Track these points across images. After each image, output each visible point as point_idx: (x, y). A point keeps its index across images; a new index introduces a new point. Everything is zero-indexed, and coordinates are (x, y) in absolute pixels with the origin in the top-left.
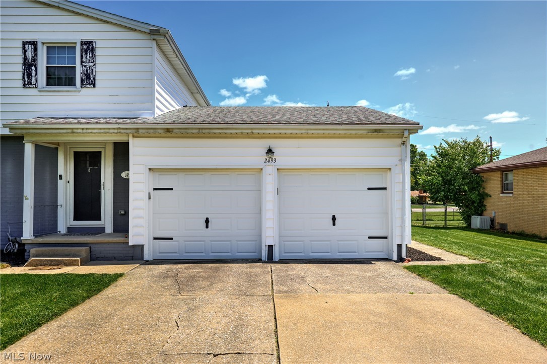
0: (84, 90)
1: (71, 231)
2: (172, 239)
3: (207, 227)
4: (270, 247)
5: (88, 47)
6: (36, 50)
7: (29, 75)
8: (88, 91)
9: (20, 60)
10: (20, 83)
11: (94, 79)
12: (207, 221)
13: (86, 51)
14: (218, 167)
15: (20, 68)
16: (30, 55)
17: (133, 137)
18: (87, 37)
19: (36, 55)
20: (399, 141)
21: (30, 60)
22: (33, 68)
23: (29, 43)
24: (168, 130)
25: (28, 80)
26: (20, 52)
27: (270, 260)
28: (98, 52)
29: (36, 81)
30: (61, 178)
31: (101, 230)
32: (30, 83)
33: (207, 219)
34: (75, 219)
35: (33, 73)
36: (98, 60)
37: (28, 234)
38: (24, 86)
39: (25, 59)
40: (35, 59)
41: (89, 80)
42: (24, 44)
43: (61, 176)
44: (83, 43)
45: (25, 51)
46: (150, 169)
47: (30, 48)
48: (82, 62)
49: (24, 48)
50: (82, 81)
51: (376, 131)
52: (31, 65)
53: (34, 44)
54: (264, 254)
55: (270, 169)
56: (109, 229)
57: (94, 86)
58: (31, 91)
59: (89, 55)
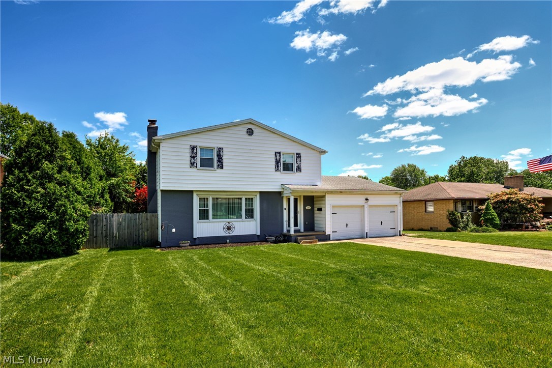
0: (297, 173)
2: (336, 232)
3: (347, 227)
4: (367, 233)
5: (299, 156)
6: (280, 156)
7: (278, 166)
8: (298, 174)
9: (274, 160)
10: (274, 170)
11: (301, 169)
12: (347, 225)
15: (274, 163)
16: (278, 158)
17: (328, 194)
18: (298, 152)
19: (280, 158)
21: (278, 160)
23: (277, 153)
24: (341, 192)
25: (277, 168)
26: (274, 156)
28: (302, 158)
29: (280, 169)
31: (298, 231)
32: (278, 170)
36: (302, 161)
38: (276, 171)
39: (276, 159)
40: (280, 160)
41: (299, 169)
42: (276, 153)
44: (297, 154)
45: (276, 156)
46: (333, 206)
47: (278, 155)
48: (297, 162)
49: (276, 155)
50: (297, 169)
52: (278, 162)
53: (280, 153)
55: (366, 206)
56: (302, 230)
57: (301, 172)
58: (278, 173)
59: (299, 159)
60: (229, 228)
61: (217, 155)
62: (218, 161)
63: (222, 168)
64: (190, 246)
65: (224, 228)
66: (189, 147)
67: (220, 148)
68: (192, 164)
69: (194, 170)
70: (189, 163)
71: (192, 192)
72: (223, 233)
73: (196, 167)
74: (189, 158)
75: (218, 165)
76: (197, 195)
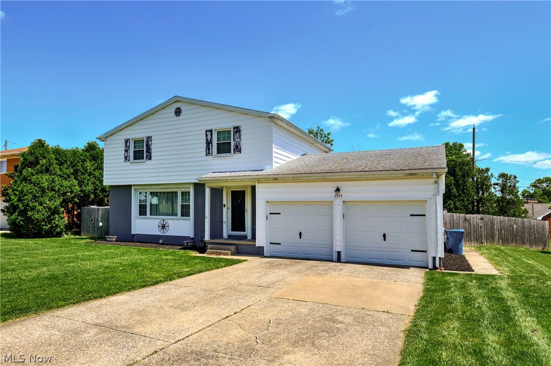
0: (235, 155)
1: (230, 237)
2: (280, 244)
3: (300, 238)
4: (339, 253)
5: (237, 130)
6: (212, 134)
7: (209, 149)
8: (237, 155)
9: (205, 141)
11: (240, 148)
12: (300, 234)
13: (236, 132)
14: (306, 200)
15: (204, 145)
16: (209, 137)
17: (258, 183)
18: (236, 125)
19: (212, 137)
20: (433, 180)
21: (209, 140)
22: (211, 145)
23: (208, 131)
24: (275, 179)
25: (208, 152)
26: (205, 136)
27: (339, 260)
28: (242, 133)
29: (212, 152)
30: (224, 207)
31: (245, 238)
32: (209, 153)
33: (300, 233)
34: (232, 230)
35: (211, 147)
36: (242, 137)
37: (207, 237)
38: (206, 155)
39: (207, 140)
40: (211, 140)
41: (238, 149)
42: (206, 131)
43: (224, 205)
44: (234, 128)
45: (207, 136)
46: (267, 202)
47: (209, 133)
48: (234, 139)
49: (206, 134)
50: (234, 150)
51: (411, 174)
52: (209, 143)
53: (211, 131)
54: (335, 257)
55: (338, 202)
56: (249, 237)
57: (240, 152)
58: (210, 158)
59: (238, 134)
60: (163, 227)
61: (146, 145)
62: (147, 152)
63: (150, 159)
64: (116, 241)
65: (159, 226)
66: (124, 141)
67: (149, 137)
68: (126, 158)
69: (128, 164)
70: (124, 157)
71: (130, 186)
72: (157, 232)
73: (129, 161)
74: (123, 152)
75: (147, 156)
76: (135, 190)
